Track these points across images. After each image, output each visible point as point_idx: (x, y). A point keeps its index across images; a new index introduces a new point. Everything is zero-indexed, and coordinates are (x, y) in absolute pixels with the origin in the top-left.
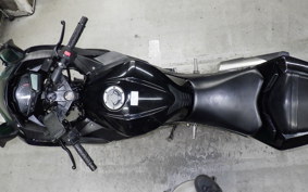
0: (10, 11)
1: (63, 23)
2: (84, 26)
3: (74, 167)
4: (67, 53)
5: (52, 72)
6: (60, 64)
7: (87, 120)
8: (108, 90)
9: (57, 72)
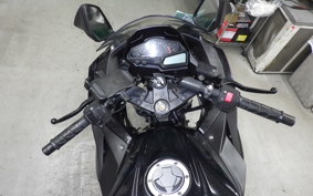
0: (252, 52)
1: (273, 91)
2: (278, 121)
3: (55, 122)
4: (229, 96)
5: (196, 78)
6: (211, 87)
7: (129, 138)
8: (181, 166)
9: (197, 85)
